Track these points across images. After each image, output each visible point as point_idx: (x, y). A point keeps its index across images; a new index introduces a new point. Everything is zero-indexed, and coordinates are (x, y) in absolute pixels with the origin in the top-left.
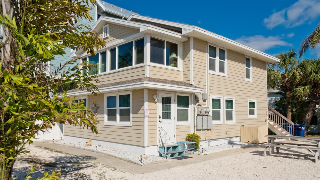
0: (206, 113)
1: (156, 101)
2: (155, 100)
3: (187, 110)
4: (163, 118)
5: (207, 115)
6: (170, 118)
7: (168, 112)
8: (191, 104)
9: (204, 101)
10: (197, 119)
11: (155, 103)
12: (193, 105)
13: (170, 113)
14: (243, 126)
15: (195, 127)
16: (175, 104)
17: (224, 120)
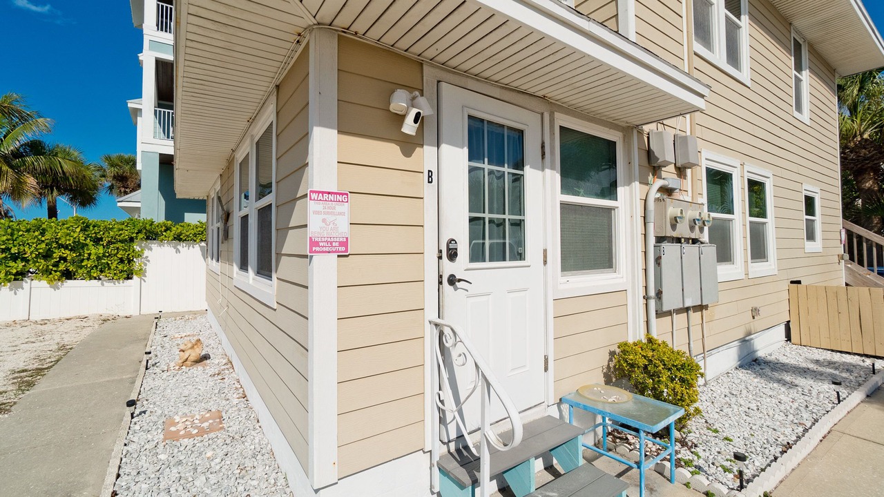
0: (692, 228)
1: (409, 127)
2: (401, 118)
3: (609, 210)
4: (477, 255)
5: (695, 241)
6: (520, 256)
7: (507, 217)
8: (629, 182)
9: (681, 171)
10: (658, 260)
11: (409, 145)
12: (636, 185)
13: (518, 224)
14: (799, 282)
15: (652, 303)
16: (548, 171)
17: (746, 262)
